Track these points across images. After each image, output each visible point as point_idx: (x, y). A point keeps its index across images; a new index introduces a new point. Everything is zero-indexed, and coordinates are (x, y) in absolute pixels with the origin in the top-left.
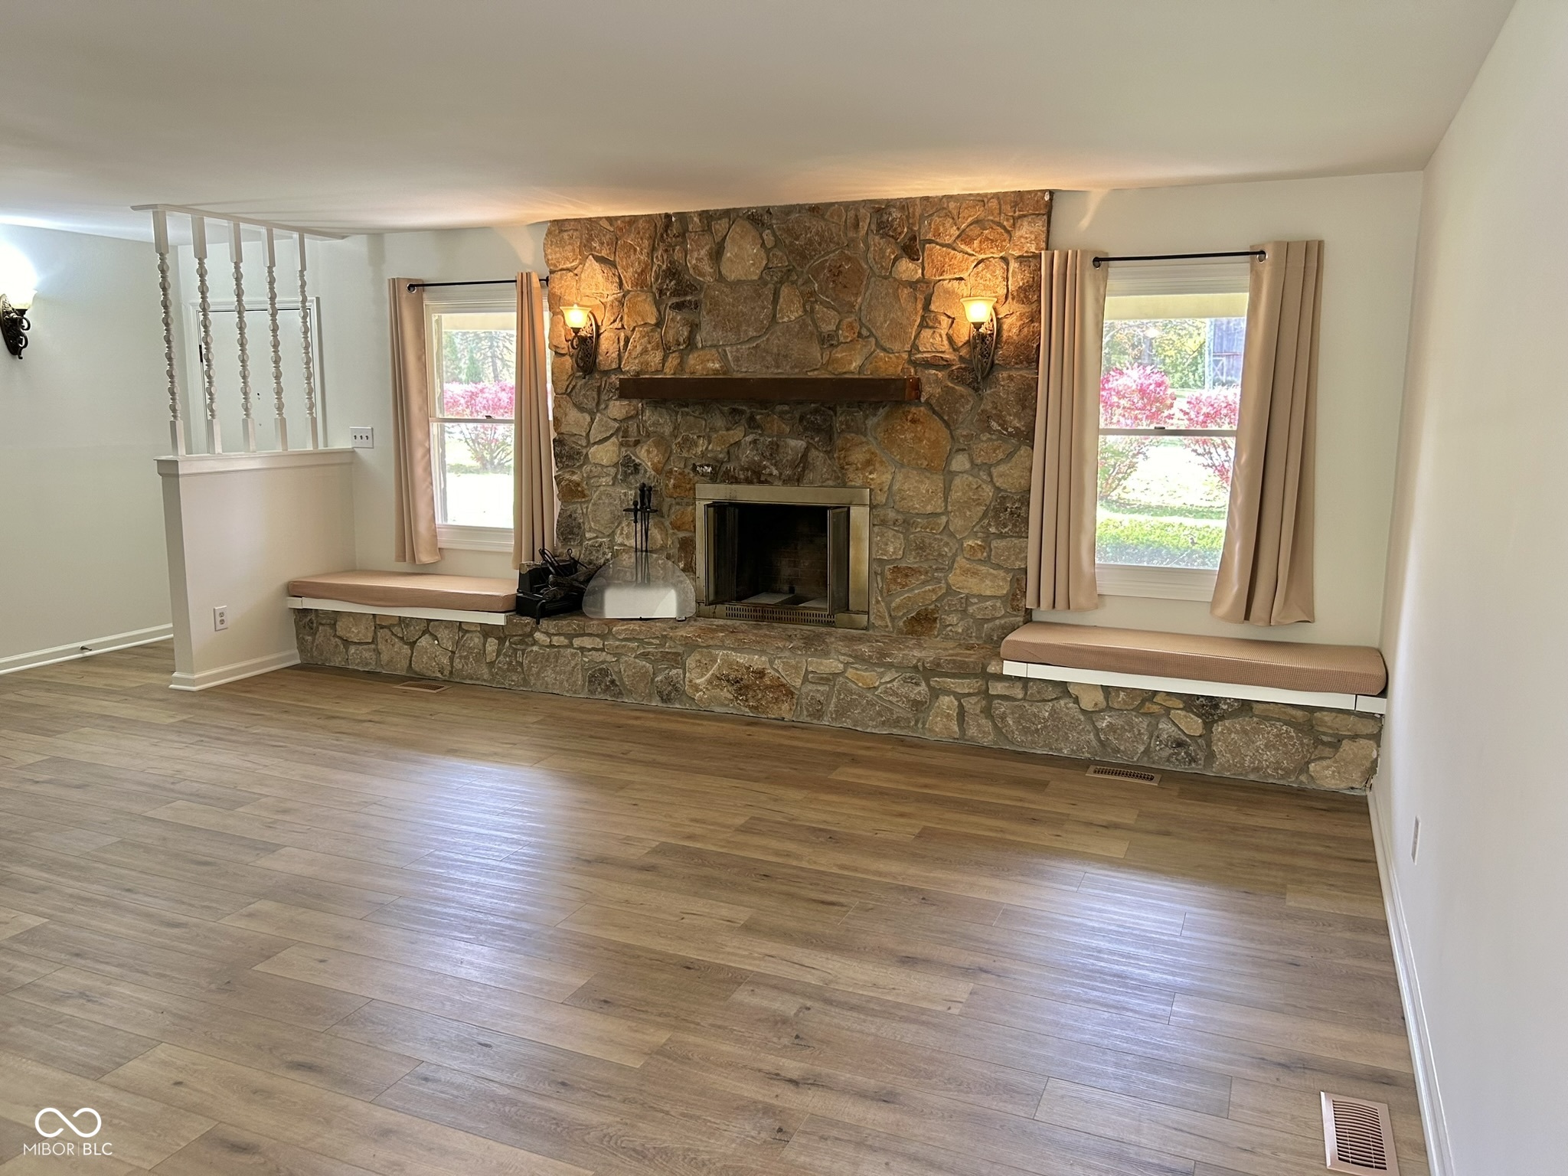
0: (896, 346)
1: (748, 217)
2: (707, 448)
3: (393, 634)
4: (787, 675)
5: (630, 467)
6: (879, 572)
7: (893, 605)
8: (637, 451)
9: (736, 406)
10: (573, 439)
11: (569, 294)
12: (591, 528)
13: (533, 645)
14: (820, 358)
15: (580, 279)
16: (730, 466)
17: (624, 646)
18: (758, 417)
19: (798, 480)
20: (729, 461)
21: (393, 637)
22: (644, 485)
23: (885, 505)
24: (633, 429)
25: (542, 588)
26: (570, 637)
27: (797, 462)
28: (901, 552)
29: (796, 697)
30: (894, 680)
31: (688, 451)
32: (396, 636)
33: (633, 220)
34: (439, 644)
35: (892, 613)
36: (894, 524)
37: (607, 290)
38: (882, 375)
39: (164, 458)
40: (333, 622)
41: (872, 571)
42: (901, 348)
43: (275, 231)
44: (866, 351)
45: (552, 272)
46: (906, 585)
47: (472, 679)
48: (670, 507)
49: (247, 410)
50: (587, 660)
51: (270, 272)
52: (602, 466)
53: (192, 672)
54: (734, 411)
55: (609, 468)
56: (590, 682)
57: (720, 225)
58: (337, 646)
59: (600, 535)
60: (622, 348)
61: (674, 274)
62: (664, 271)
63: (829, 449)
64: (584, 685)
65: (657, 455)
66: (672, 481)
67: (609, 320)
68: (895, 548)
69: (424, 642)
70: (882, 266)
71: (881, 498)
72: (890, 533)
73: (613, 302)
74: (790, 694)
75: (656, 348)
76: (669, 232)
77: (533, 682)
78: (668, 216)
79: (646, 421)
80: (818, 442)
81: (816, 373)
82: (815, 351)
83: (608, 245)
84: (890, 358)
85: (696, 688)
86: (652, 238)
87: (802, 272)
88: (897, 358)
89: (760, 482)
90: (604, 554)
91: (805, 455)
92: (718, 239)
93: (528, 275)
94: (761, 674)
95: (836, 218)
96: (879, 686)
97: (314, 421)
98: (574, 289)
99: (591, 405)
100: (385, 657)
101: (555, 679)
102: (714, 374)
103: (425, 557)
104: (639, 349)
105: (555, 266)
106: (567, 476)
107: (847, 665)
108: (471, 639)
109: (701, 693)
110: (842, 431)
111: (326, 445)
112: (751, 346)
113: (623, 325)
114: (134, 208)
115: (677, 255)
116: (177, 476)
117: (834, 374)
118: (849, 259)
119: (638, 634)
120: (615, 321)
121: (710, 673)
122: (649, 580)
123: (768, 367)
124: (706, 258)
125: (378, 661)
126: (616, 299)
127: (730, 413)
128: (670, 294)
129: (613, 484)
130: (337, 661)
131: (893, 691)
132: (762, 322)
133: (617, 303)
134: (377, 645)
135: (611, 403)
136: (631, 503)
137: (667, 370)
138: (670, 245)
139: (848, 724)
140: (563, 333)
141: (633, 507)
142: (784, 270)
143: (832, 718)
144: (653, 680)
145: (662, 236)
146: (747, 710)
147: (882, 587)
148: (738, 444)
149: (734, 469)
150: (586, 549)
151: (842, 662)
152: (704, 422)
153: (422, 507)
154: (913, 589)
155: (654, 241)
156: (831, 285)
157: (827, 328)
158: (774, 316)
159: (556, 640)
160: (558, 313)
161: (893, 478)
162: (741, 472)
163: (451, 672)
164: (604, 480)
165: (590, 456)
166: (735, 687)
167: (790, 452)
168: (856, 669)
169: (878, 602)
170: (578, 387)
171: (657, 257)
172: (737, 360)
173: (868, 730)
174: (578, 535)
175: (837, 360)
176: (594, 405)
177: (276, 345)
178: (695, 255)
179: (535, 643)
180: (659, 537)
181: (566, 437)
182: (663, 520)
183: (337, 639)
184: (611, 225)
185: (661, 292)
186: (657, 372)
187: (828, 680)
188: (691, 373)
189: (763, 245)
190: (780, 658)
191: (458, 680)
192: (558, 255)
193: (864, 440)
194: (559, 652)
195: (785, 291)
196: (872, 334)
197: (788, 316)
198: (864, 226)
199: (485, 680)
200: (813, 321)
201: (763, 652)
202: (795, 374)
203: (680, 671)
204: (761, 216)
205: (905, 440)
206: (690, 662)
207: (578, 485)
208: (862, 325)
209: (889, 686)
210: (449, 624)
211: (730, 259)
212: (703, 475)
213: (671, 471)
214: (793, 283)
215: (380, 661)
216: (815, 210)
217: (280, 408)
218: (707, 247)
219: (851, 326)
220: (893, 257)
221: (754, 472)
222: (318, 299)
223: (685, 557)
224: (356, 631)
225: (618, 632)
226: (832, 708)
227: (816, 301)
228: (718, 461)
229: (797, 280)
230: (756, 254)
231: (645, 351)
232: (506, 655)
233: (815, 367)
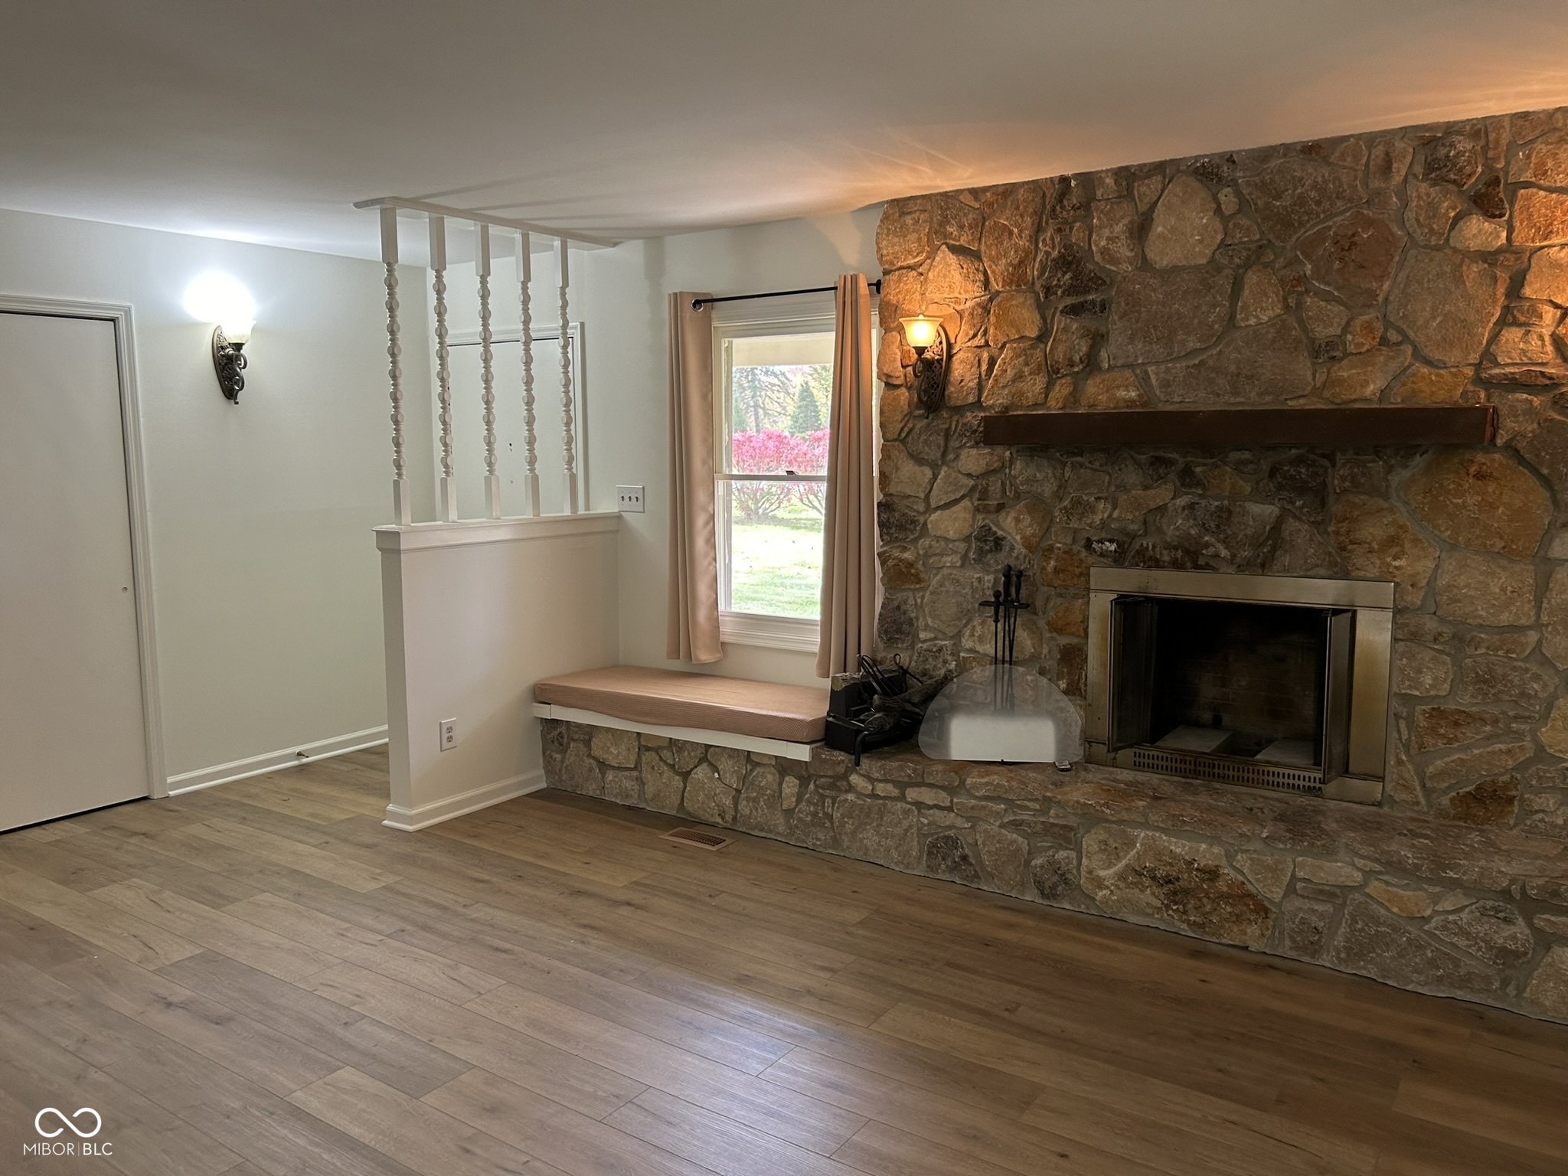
0: (1453, 357)
1: (1196, 171)
2: (1110, 516)
3: (661, 759)
4: (1257, 880)
5: (988, 542)
6: (1404, 714)
7: (1431, 769)
8: (1001, 519)
9: (1161, 453)
10: (905, 502)
11: (910, 302)
12: (927, 625)
13: (847, 791)
14: (1310, 378)
15: (926, 279)
16: (1148, 542)
17: (984, 808)
18: (1198, 470)
19: (1263, 566)
20: (1146, 533)
21: (661, 764)
22: (1009, 568)
23: (1418, 609)
24: (995, 488)
25: (862, 711)
26: (902, 786)
27: (1261, 539)
28: (1447, 686)
29: (1274, 916)
30: (1462, 909)
31: (1080, 520)
32: (665, 762)
33: (1008, 190)
34: (719, 778)
35: (1428, 784)
36: (1435, 639)
37: (966, 292)
38: (1425, 401)
39: (384, 528)
40: (587, 737)
41: (1391, 714)
42: (1462, 360)
43: (533, 237)
44: (1394, 365)
45: (886, 273)
46: (1456, 739)
47: (762, 830)
48: (1048, 599)
49: (490, 464)
50: (926, 821)
51: (525, 288)
52: (946, 540)
53: (411, 806)
54: (1157, 461)
55: (957, 543)
56: (930, 853)
57: (1148, 186)
58: (591, 770)
59: (940, 636)
60: (983, 373)
61: (1071, 263)
62: (1054, 260)
63: (1319, 518)
64: (920, 858)
65: (1031, 525)
66: (1052, 563)
67: (967, 334)
68: (1435, 679)
69: (701, 773)
70: (1432, 230)
71: (1415, 598)
72: (1427, 655)
73: (973, 308)
74: (1262, 910)
75: (1036, 372)
76: (1065, 202)
77: (846, 844)
78: (1064, 180)
79: (1015, 477)
80: (1301, 508)
81: (1302, 401)
82: (1303, 369)
83: (970, 228)
84: (1438, 375)
85: (1100, 884)
86: (1038, 214)
87: (1284, 248)
88: (1454, 375)
89: (1197, 567)
90: (945, 662)
91: (1277, 528)
92: (1143, 207)
93: (854, 279)
94: (1212, 874)
95: (1349, 159)
96: (1431, 917)
97: (573, 478)
98: (917, 293)
99: (934, 454)
100: (650, 790)
101: (879, 844)
102: (1128, 407)
103: (704, 656)
104: (1010, 373)
105: (892, 263)
106: (896, 553)
107: (1368, 874)
108: (763, 776)
109: (1106, 892)
110: (1345, 491)
111: (587, 508)
112: (1191, 363)
113: (987, 342)
114: (357, 205)
115: (1077, 235)
116: (399, 552)
117: (1333, 403)
118: (1370, 223)
119: (1006, 791)
120: (975, 336)
121: (1124, 862)
122: (1013, 705)
123: (1218, 395)
124: (1123, 237)
125: (642, 793)
126: (978, 304)
127: (1151, 464)
128: (1063, 293)
129: (962, 565)
130: (591, 789)
131: (1460, 928)
132: (1212, 327)
133: (980, 311)
134: (641, 772)
135: (964, 452)
136: (990, 592)
137: (1052, 403)
138: (1066, 222)
139: (1372, 972)
140: (899, 357)
141: (993, 599)
142: (1253, 246)
143: (1338, 958)
144: (1027, 863)
145: (1053, 210)
146: (1184, 926)
147: (1409, 740)
148: (1162, 509)
149: (1154, 547)
150: (919, 654)
151: (1359, 869)
152: (1107, 477)
153: (703, 590)
154: (1468, 747)
155: (1041, 218)
156: (1337, 265)
157: (1323, 332)
158: (1232, 317)
159: (881, 789)
160: (893, 330)
161: (1437, 566)
162: (1165, 552)
163: (735, 818)
164: (949, 559)
165: (929, 526)
166: (1165, 889)
167: (1251, 523)
168: (1387, 883)
169: (1400, 762)
170: (917, 430)
171: (1044, 240)
172: (1166, 384)
173: (1410, 987)
174: (908, 634)
175: (1341, 382)
176: (939, 454)
177: (529, 381)
178: (1106, 232)
179: (851, 788)
180: (1029, 642)
181: (894, 499)
182: (1035, 617)
183: (592, 761)
184: (976, 199)
185: (1048, 290)
186: (1036, 405)
187: (1333, 895)
188: (1090, 407)
189: (1218, 210)
190: (1247, 851)
191: (744, 829)
192: (897, 248)
193: (1385, 505)
194: (884, 805)
195: (1252, 278)
196: (1406, 339)
197: (1257, 317)
198: (1400, 170)
199: (778, 834)
200: (1301, 322)
201: (1214, 840)
202: (1267, 403)
203: (1073, 854)
204: (1218, 167)
205: (1464, 506)
206: (1090, 841)
207: (911, 565)
208: (1388, 325)
209: (1451, 918)
210: (734, 753)
211: (1161, 236)
212: (1102, 555)
213: (1051, 549)
214: (1266, 265)
215: (644, 793)
216: (1312, 150)
217: (532, 461)
218: (1126, 221)
219: (1368, 328)
220: (1452, 214)
221: (1187, 551)
222: (582, 325)
223: (1069, 673)
224: (615, 752)
225: (974, 786)
226: (1339, 940)
227: (1307, 291)
228: (1127, 535)
229: (1273, 261)
230: (1206, 226)
231: (1019, 377)
232: (809, 803)
233: (1301, 393)
